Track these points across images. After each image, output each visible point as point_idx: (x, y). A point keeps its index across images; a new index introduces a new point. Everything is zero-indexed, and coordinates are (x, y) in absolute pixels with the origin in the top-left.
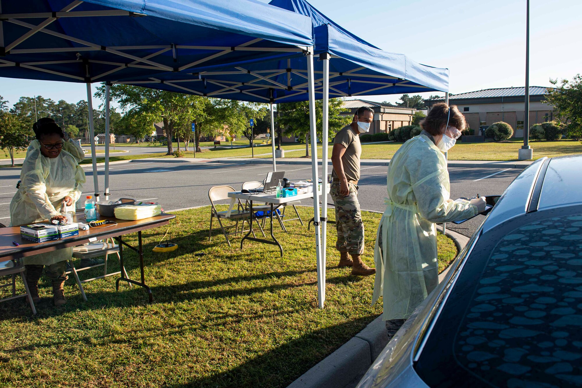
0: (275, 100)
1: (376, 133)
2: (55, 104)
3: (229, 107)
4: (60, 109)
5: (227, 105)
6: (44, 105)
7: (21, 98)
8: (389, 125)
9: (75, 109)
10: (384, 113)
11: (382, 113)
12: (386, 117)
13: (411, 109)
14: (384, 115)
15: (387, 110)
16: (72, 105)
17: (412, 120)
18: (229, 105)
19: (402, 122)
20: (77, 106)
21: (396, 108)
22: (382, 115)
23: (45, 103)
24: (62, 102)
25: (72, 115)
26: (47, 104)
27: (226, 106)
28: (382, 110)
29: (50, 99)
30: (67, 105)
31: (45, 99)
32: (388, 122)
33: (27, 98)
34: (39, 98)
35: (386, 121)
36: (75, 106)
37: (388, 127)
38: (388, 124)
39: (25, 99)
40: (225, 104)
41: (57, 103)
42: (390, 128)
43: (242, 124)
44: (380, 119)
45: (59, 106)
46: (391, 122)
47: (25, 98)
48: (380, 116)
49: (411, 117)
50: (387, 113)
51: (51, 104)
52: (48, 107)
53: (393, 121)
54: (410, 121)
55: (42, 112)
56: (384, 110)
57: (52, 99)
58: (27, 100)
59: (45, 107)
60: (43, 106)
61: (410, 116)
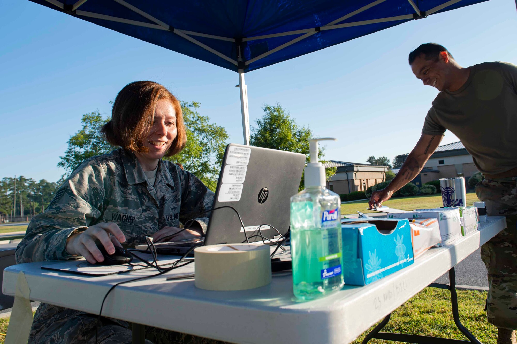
0: (247, 63)
1: (351, 191)
2: (36, 183)
3: (199, 171)
4: (41, 187)
5: (197, 169)
6: (26, 184)
7: (4, 178)
8: (364, 184)
9: (55, 187)
10: (357, 171)
11: (355, 171)
12: (359, 175)
13: (384, 167)
14: (358, 174)
15: (360, 169)
16: (53, 183)
17: (385, 178)
18: (199, 169)
19: (376, 179)
20: (57, 184)
21: (368, 166)
22: (356, 174)
23: (26, 183)
24: (42, 181)
25: (52, 194)
26: (28, 183)
27: (195, 171)
28: (355, 169)
29: (31, 179)
30: (47, 183)
31: (26, 178)
32: (362, 180)
33: (9, 178)
34: (21, 178)
35: (360, 180)
36: (55, 184)
37: (363, 185)
38: (363, 182)
39: (7, 180)
40: (195, 169)
41: (38, 182)
42: (364, 187)
43: (213, 187)
44: (354, 178)
45: (39, 185)
46: (366, 180)
47: (7, 178)
48: (354, 175)
49: (384, 175)
50: (360, 171)
51: (32, 184)
52: (29, 186)
53: (367, 180)
54: (383, 179)
55: (23, 191)
56: (357, 169)
57: (33, 179)
58: (9, 180)
59: (26, 186)
60: (24, 185)
61: (383, 173)
